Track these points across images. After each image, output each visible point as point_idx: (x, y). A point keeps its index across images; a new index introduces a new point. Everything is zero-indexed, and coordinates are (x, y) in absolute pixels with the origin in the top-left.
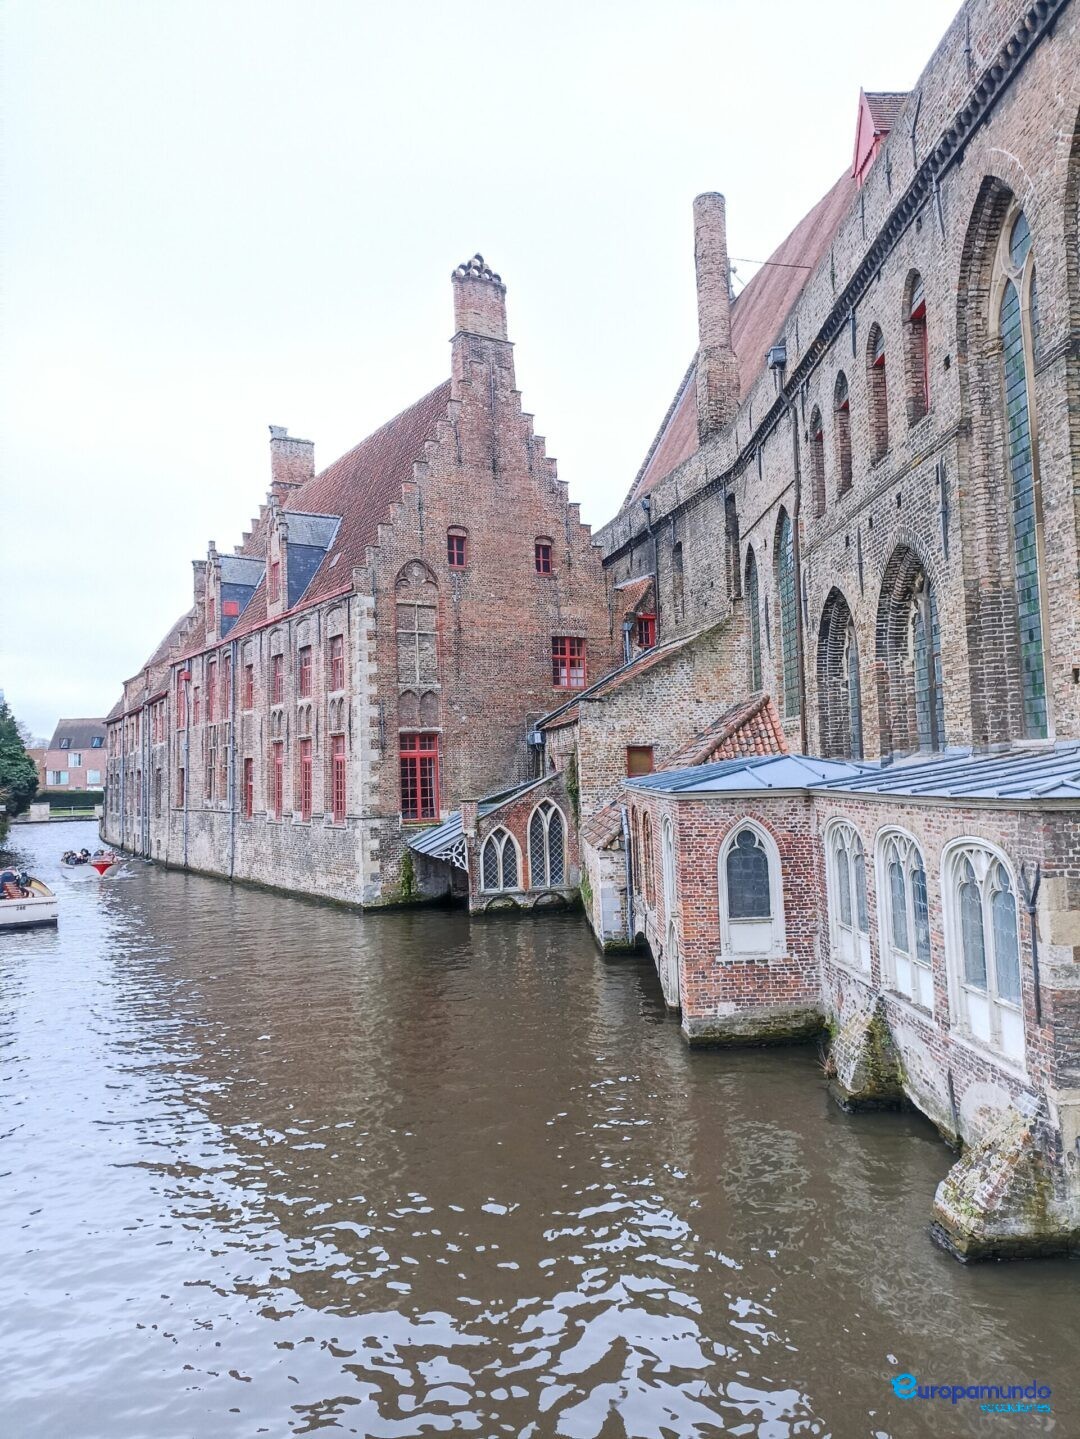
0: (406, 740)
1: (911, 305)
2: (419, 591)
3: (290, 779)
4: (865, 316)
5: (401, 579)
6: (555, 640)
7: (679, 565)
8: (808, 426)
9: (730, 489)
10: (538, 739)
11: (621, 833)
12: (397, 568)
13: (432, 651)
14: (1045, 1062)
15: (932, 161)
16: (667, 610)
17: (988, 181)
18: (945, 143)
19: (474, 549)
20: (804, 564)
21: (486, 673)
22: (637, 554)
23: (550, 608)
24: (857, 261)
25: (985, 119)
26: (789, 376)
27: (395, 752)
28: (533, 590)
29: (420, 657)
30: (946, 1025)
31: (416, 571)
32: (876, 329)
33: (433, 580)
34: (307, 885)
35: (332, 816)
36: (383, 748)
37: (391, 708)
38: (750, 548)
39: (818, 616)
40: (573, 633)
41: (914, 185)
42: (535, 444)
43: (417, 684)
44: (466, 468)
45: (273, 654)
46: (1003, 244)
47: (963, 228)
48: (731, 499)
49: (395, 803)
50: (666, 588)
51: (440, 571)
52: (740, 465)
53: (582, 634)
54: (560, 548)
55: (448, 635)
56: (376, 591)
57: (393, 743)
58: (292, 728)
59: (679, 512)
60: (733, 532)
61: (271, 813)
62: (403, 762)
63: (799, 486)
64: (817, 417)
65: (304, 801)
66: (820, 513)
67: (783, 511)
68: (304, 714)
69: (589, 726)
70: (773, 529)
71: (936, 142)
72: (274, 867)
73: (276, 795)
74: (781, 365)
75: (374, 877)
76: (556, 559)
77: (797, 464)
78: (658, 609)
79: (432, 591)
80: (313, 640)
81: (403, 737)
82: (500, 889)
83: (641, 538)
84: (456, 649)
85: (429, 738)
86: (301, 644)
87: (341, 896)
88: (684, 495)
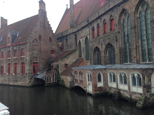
0: (34, 63)
1: (110, 18)
2: (35, 43)
3: (12, 69)
4: (103, 18)
5: (33, 42)
6: (52, 50)
7: (67, 42)
8: (92, 28)
9: (76, 33)
10: (50, 63)
11: (72, 74)
12: (33, 40)
13: (37, 51)
14: (146, 91)
15: (116, 5)
16: (65, 47)
17: (123, 9)
18: (118, 4)
19: (42, 38)
20: (91, 43)
21: (44, 54)
22: (59, 40)
23: (51, 46)
24: (103, 12)
25: (123, 3)
26: (89, 22)
27: (32, 65)
28: (49, 44)
29: (36, 52)
30: (130, 90)
31: (35, 40)
32: (105, 20)
33: (37, 42)
34: (16, 84)
35: (21, 74)
36: (31, 64)
37: (32, 59)
38: (80, 41)
39: (94, 49)
40: (53, 50)
41: (113, 7)
42: (49, 25)
43: (35, 56)
44: (41, 27)
45: (8, 50)
46: (124, 15)
47: (120, 13)
48: (76, 35)
49: (32, 72)
50: (65, 44)
51: (38, 41)
52: (78, 31)
53: (55, 50)
54: (52, 39)
55: (39, 49)
56: (30, 43)
57: (32, 63)
58: (13, 61)
59: (67, 35)
60: (76, 38)
61: (7, 74)
62: (33, 66)
63: (90, 35)
64: (93, 27)
65: (15, 72)
66: (93, 38)
67: (87, 37)
68: (15, 59)
69: (60, 61)
70: (85, 39)
71: (117, 4)
72: (8, 82)
73: (9, 71)
74: (88, 21)
75: (30, 82)
76: (52, 40)
77: (90, 32)
78: (63, 47)
79: (37, 43)
80: (18, 49)
81: (33, 62)
82: (49, 82)
83: (60, 38)
84: (40, 51)
85: (37, 63)
86: (15, 49)
87: (23, 85)
88: (68, 33)
